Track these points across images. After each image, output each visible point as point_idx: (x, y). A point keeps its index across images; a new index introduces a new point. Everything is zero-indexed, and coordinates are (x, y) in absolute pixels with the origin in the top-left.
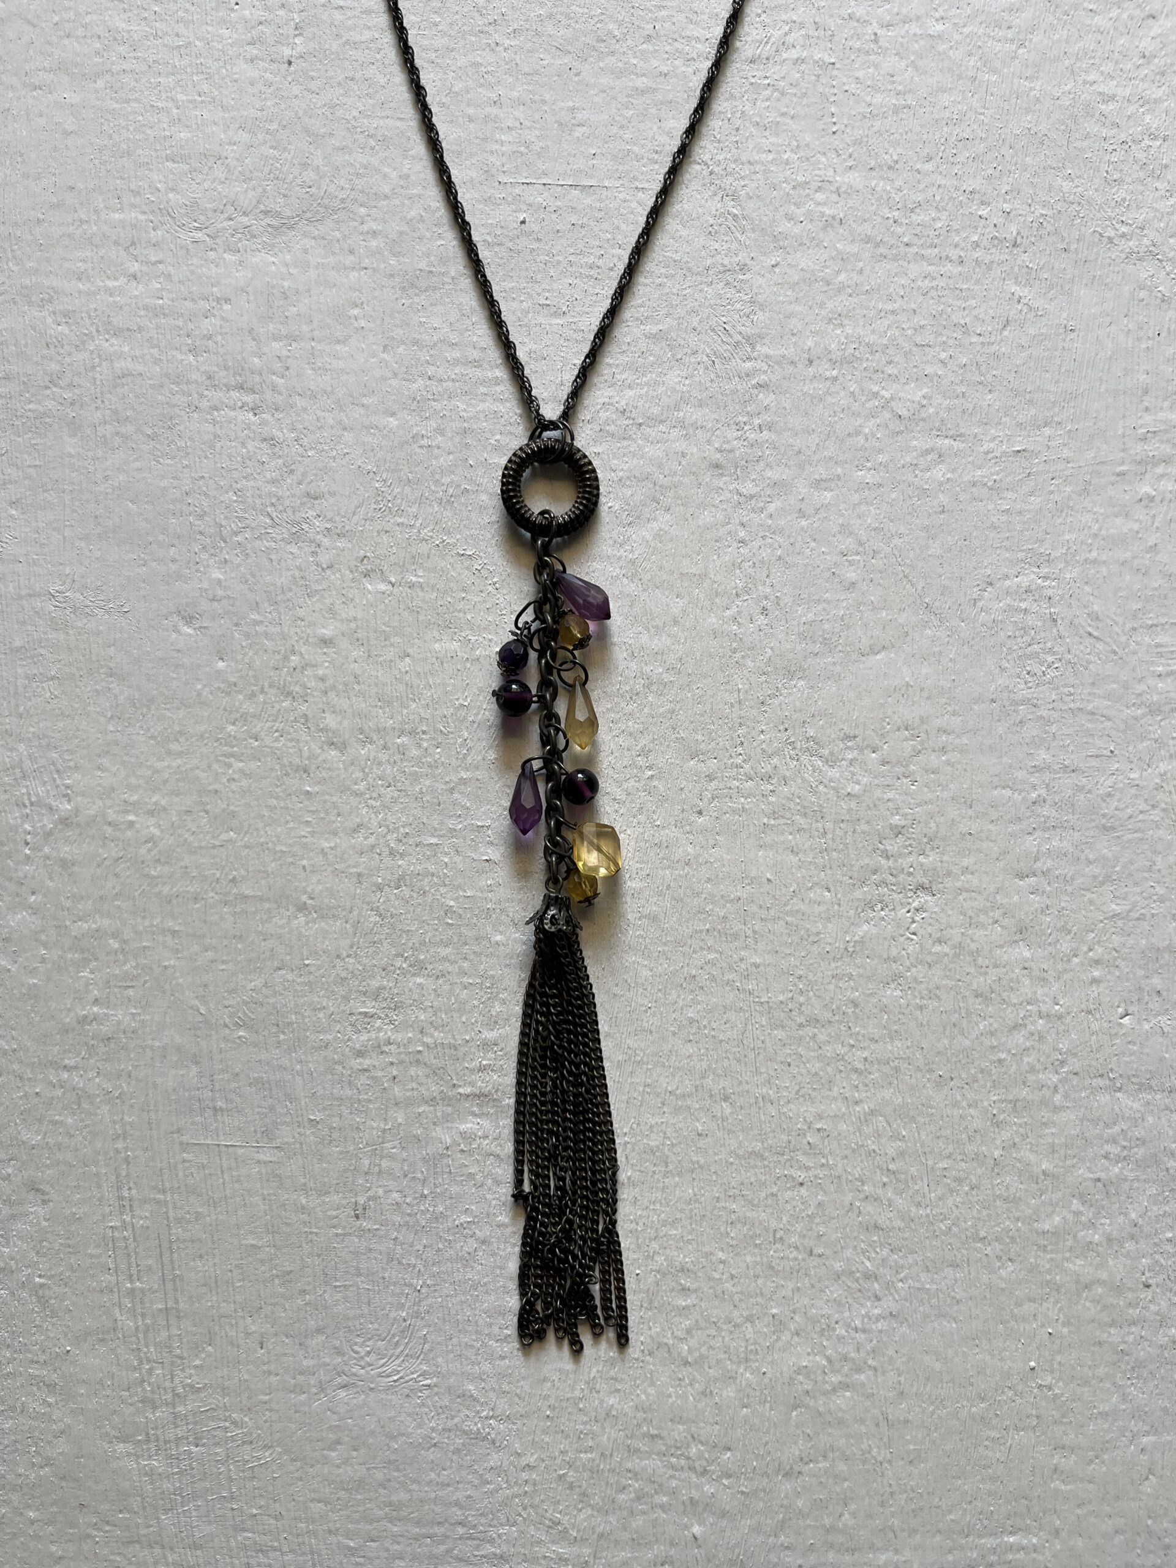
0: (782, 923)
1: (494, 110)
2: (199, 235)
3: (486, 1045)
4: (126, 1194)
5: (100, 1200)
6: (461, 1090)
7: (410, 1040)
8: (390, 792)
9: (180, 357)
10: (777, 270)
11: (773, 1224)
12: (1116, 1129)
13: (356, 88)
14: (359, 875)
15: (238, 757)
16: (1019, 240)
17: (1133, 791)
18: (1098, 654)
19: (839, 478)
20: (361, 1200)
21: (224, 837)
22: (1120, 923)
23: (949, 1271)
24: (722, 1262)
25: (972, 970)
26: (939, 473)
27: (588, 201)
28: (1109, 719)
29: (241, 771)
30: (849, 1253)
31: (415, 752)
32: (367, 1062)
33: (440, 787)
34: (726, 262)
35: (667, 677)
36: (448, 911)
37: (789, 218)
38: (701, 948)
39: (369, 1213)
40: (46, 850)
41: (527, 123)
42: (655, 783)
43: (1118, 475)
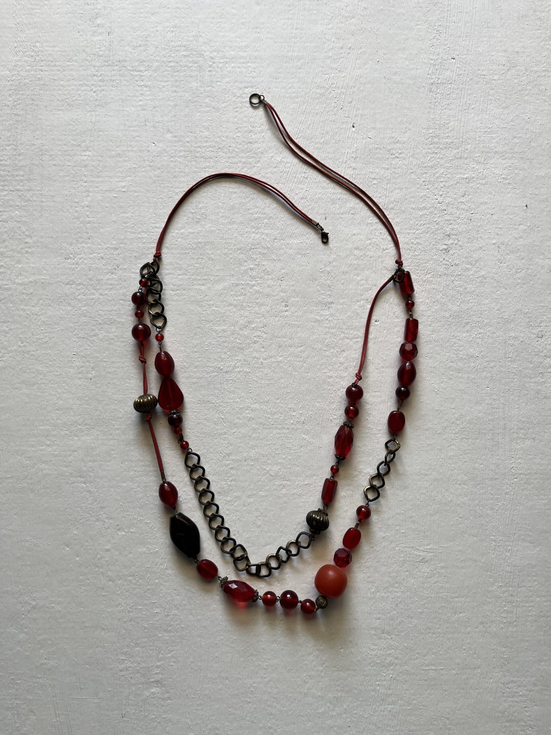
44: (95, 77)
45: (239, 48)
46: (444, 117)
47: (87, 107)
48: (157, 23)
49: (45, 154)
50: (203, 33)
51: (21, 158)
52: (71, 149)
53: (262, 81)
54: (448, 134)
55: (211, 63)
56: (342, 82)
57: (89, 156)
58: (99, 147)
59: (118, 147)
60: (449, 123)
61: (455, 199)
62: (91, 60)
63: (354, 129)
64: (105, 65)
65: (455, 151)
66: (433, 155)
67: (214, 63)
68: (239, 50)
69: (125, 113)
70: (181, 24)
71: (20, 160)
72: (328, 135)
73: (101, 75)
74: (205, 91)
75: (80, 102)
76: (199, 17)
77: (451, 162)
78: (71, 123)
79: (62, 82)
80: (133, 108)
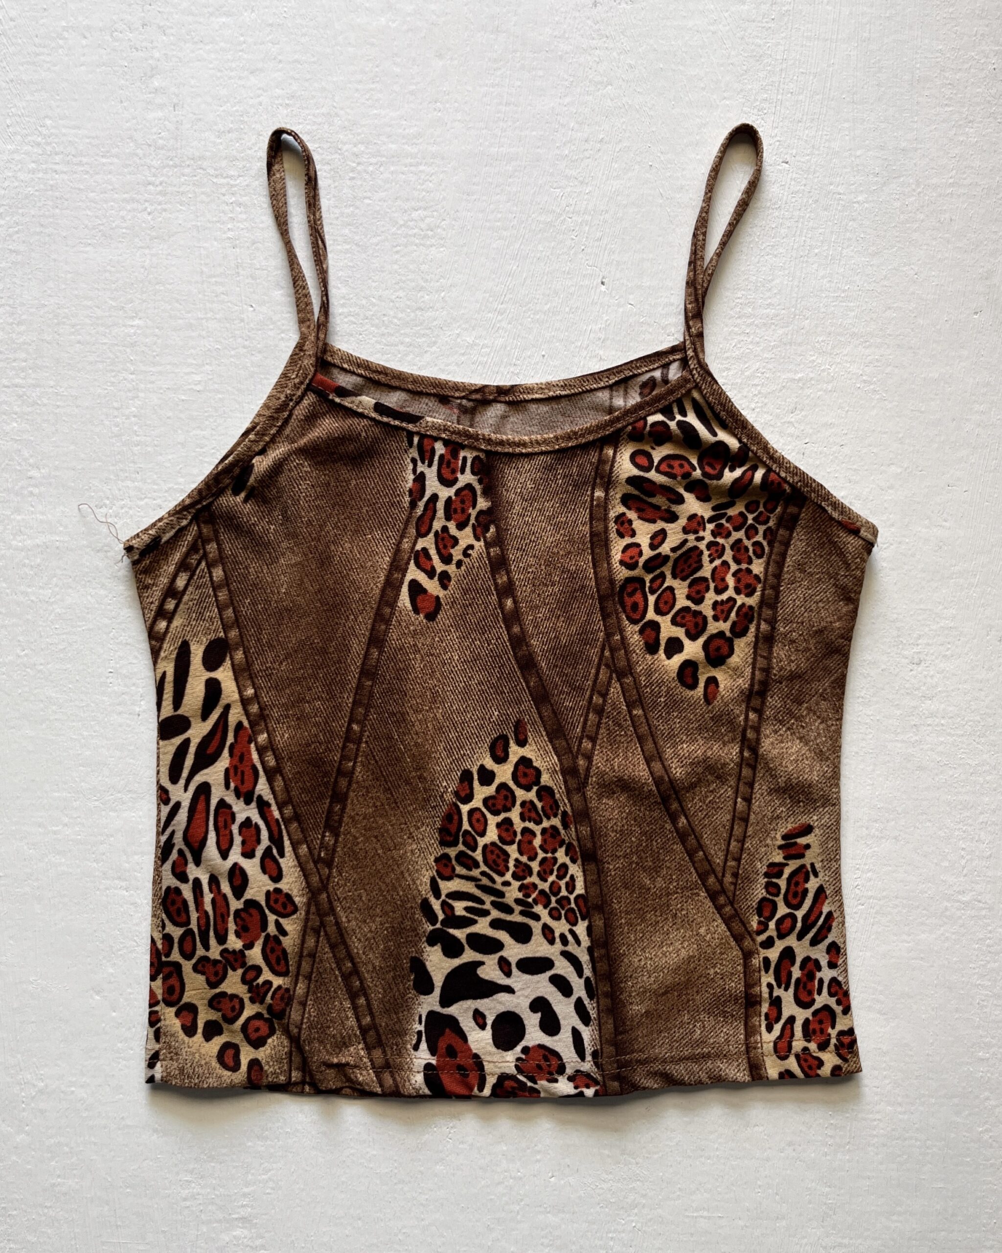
44: (151, 187)
45: (404, 137)
46: (764, 269)
47: (137, 240)
48: (259, 89)
49: (64, 323)
50: (342, 109)
51: (23, 328)
52: (107, 314)
53: (444, 198)
54: (770, 301)
55: (354, 165)
56: (585, 203)
57: (138, 327)
58: (156, 311)
59: (189, 312)
60: (772, 280)
61: (778, 416)
62: (144, 155)
63: (603, 288)
64: (168, 166)
65: (780, 332)
66: (742, 338)
67: (359, 164)
68: (404, 141)
69: (203, 252)
70: (303, 93)
71: (19, 333)
72: (556, 299)
73: (161, 183)
74: (342, 214)
75: (124, 231)
76: (335, 79)
77: (774, 350)
78: (109, 268)
79: (92, 195)
80: (215, 243)
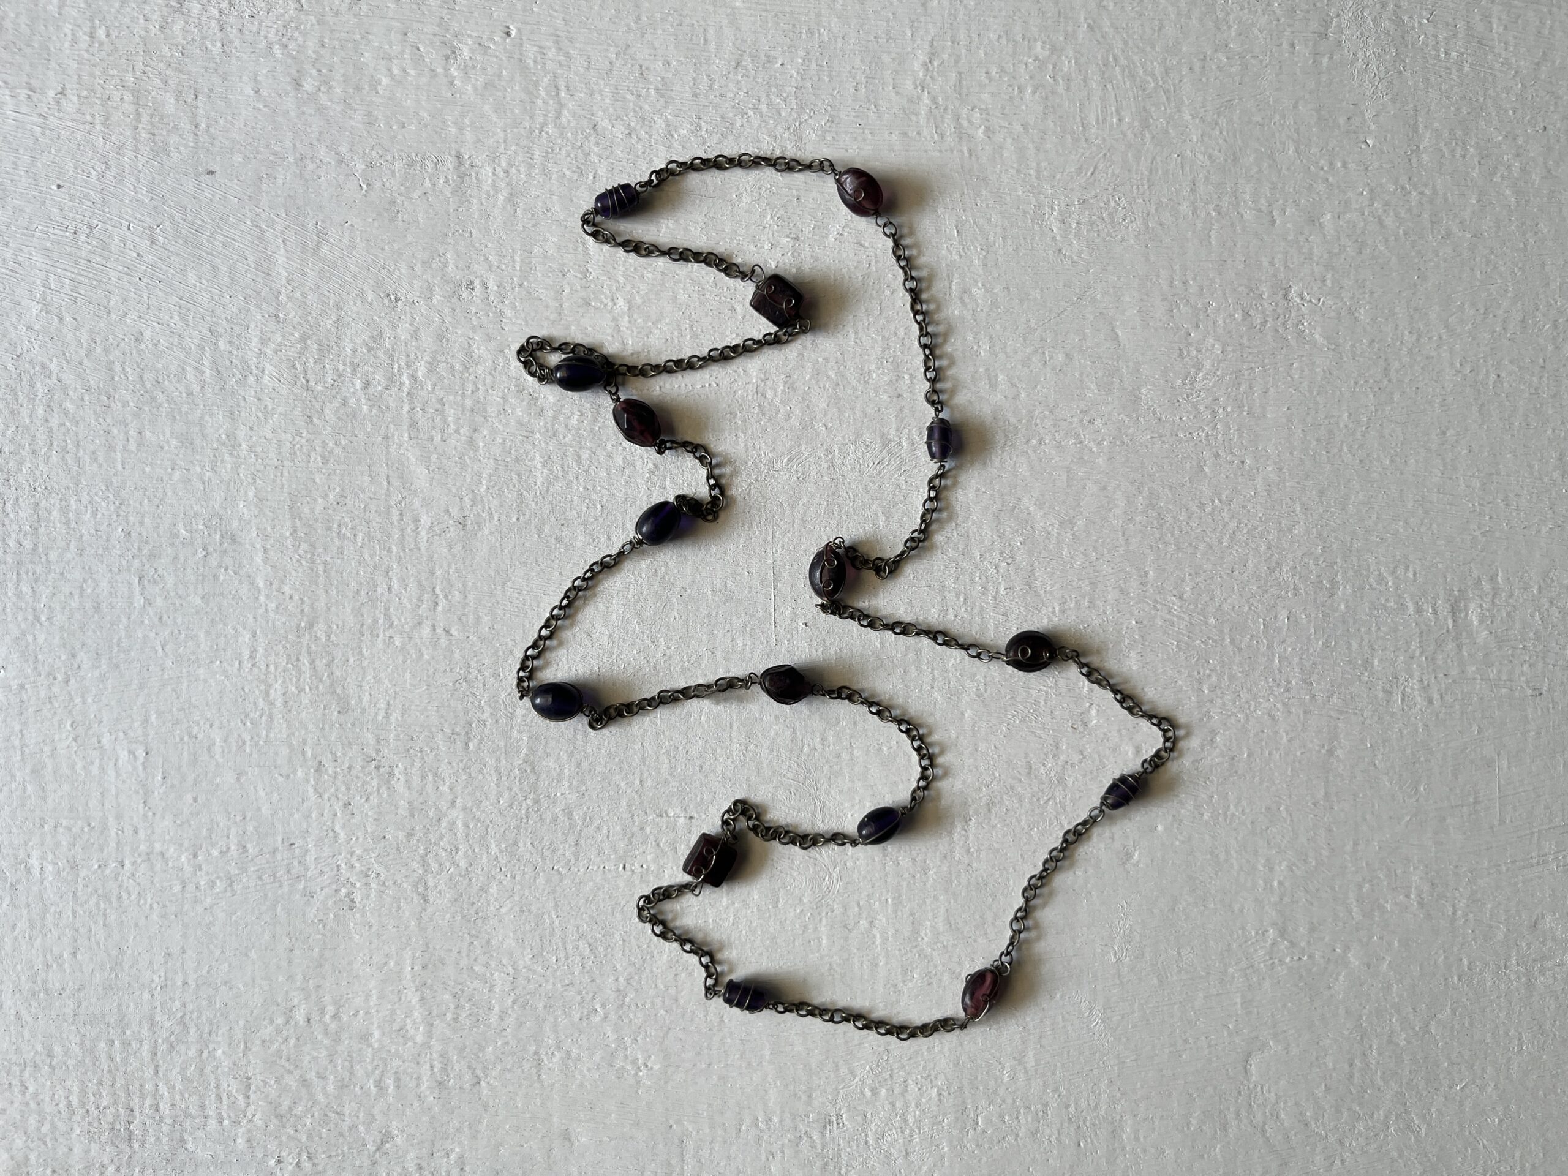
0: (1318, 398)
1: (719, 654)
2: (835, 876)
3: (1419, 610)
4: (1535, 860)
5: (1540, 878)
6: (1451, 626)
7: (1419, 666)
8: (1244, 696)
9: (931, 881)
10: (830, 425)
11: (1527, 395)
12: (1445, 150)
13: (708, 764)
14: (1305, 712)
15: (1226, 808)
16: (793, 236)
17: (1206, 139)
18: (1108, 167)
19: (987, 370)
20: (1529, 692)
21: (1284, 814)
22: (1302, 147)
23: (1548, 268)
24: (1554, 430)
25: (1343, 256)
26: (978, 292)
27: (786, 576)
28: (1154, 159)
29: (1236, 806)
30: (1541, 341)
31: (1214, 679)
32: (1436, 696)
33: (1237, 659)
34: (826, 465)
35: (1146, 493)
36: (1326, 645)
37: (788, 418)
38: (1340, 456)
39: (1538, 686)
40: (1303, 944)
41: (727, 627)
42: (1224, 497)
43: (971, 155)
